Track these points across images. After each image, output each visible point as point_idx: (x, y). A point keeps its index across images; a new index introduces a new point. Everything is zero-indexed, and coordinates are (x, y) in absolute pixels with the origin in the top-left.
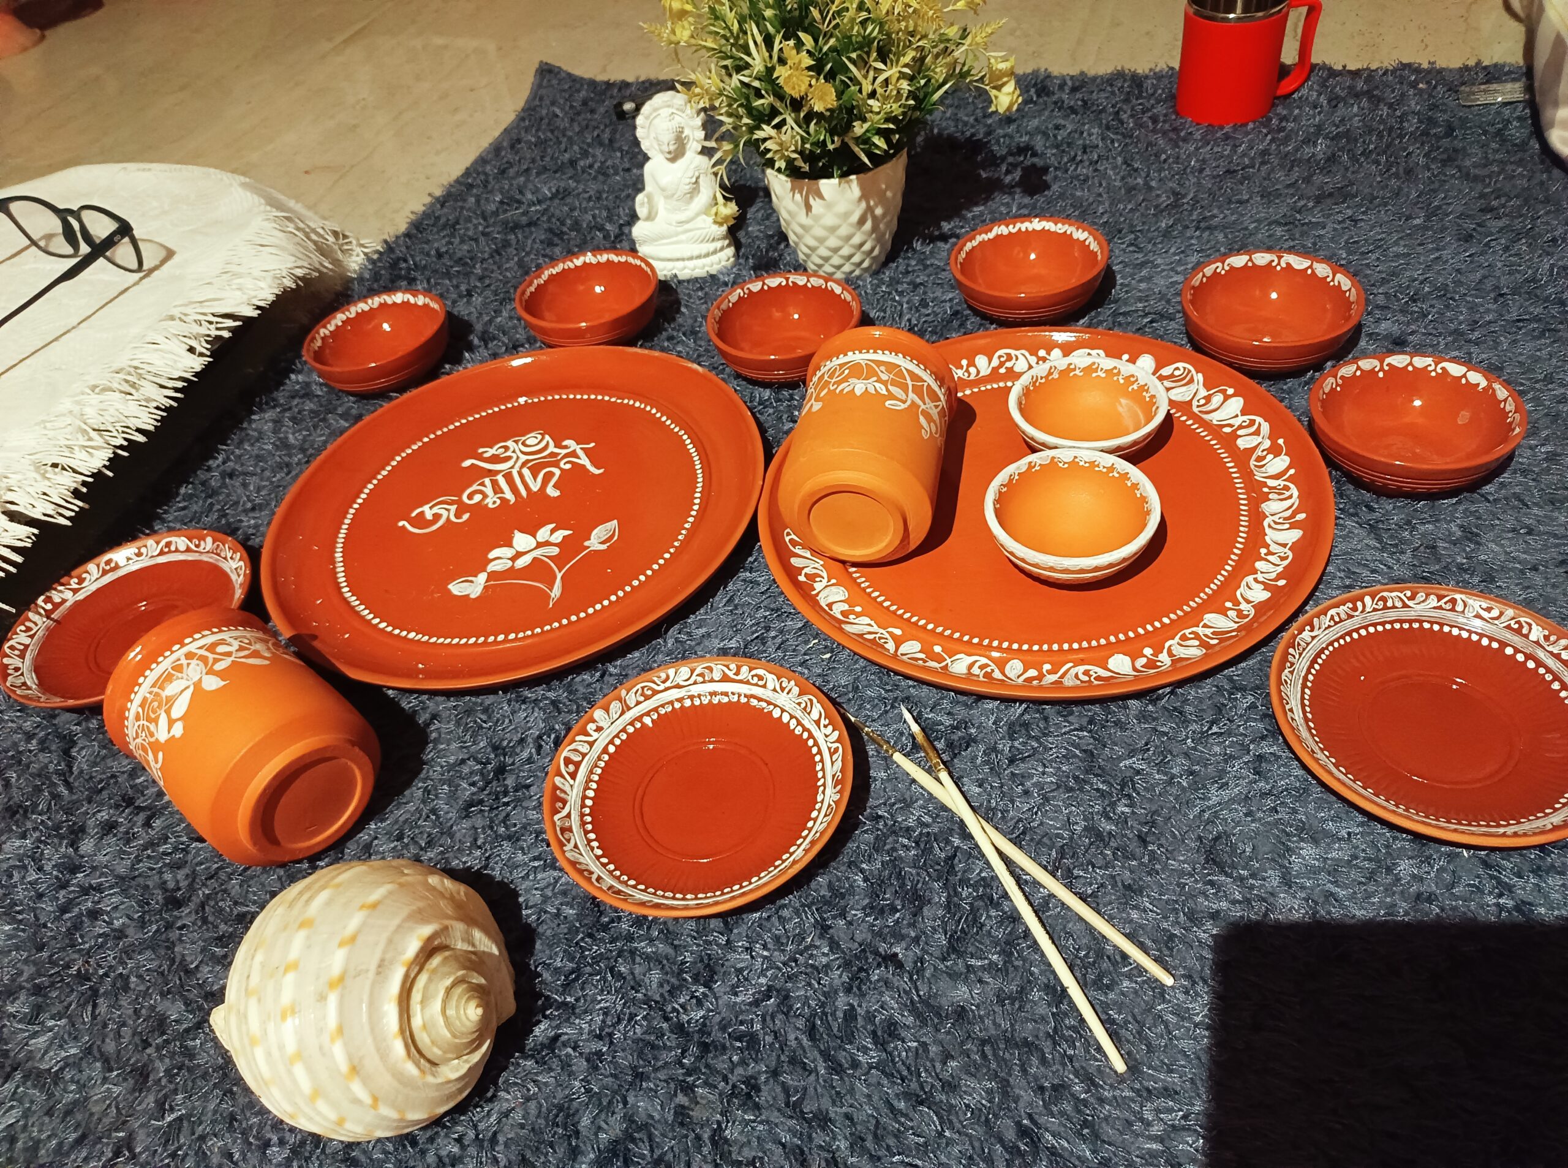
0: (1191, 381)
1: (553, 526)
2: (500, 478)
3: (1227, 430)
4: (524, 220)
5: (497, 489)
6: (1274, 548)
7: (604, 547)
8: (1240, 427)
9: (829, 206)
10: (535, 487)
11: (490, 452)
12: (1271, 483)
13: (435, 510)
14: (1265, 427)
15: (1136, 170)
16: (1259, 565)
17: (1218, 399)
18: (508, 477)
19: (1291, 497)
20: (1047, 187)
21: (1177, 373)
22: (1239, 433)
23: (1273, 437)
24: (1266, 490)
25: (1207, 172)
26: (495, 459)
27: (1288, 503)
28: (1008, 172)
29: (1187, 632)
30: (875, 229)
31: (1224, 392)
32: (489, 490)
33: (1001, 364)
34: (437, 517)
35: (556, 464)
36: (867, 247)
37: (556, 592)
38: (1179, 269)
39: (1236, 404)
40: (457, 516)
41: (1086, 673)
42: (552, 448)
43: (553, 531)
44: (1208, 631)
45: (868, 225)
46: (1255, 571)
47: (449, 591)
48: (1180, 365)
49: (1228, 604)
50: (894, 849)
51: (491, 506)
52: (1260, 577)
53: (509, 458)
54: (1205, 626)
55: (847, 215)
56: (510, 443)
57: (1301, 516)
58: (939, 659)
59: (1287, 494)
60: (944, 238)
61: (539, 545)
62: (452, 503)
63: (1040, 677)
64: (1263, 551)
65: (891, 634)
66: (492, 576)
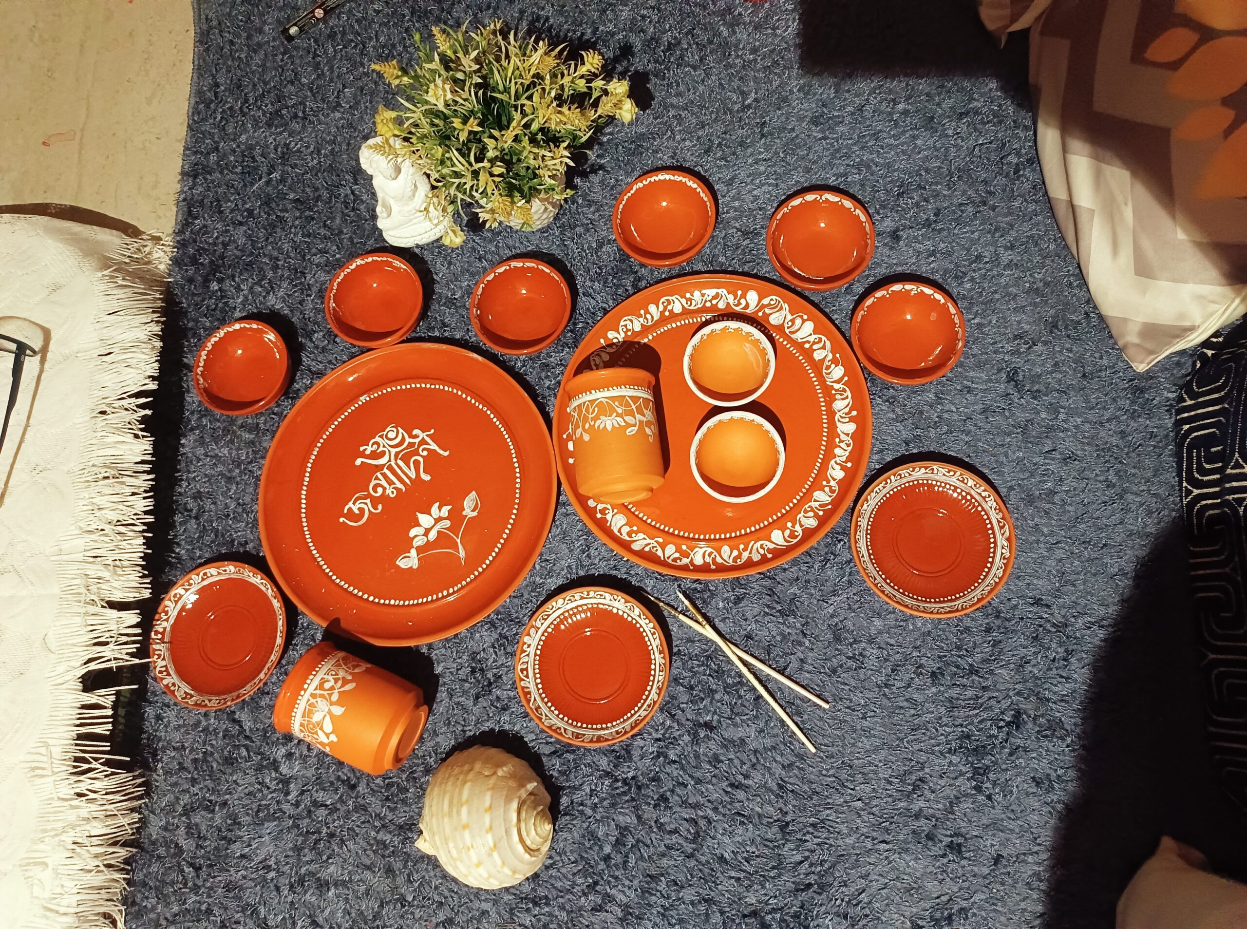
0: (781, 308)
1: (437, 504)
2: (385, 470)
3: (807, 346)
6: (843, 437)
7: (475, 514)
8: (814, 343)
10: (414, 477)
11: (368, 450)
12: (836, 386)
13: (358, 505)
14: (828, 344)
16: (837, 451)
17: (798, 321)
18: (390, 468)
19: (847, 397)
21: (772, 302)
22: (815, 347)
23: (833, 352)
24: (833, 392)
26: (375, 455)
27: (846, 402)
29: (806, 506)
31: (801, 317)
32: (384, 483)
33: (665, 308)
34: (361, 510)
35: (417, 453)
37: (462, 554)
39: (809, 326)
40: (374, 507)
41: (762, 547)
42: (408, 440)
43: (440, 508)
44: (817, 504)
46: (835, 456)
48: (774, 297)
49: (824, 483)
51: (392, 496)
52: (838, 460)
54: (815, 501)
56: (377, 439)
57: (854, 413)
58: (687, 555)
59: (845, 395)
61: (437, 521)
62: (365, 498)
63: (739, 556)
64: (837, 440)
65: (658, 543)
66: (419, 550)
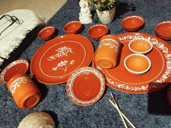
0: (156, 41)
1: (66, 60)
2: (60, 53)
3: (161, 49)
4: (66, 16)
5: (60, 55)
6: (168, 70)
7: (72, 64)
8: (163, 49)
9: (105, 15)
10: (64, 55)
11: (59, 49)
12: (168, 58)
13: (52, 57)
14: (167, 49)
15: (149, 7)
16: (166, 72)
17: (160, 44)
18: (61, 53)
20: (136, 10)
23: (169, 51)
24: (167, 60)
25: (160, 7)
26: (60, 50)
28: (130, 8)
30: (111, 17)
31: (161, 43)
32: (59, 55)
33: (128, 38)
34: (52, 58)
35: (67, 51)
36: (110, 20)
38: (155, 23)
39: (163, 45)
40: (54, 58)
41: (138, 89)
42: (67, 49)
45: (110, 17)
46: (165, 73)
47: (52, 69)
48: (154, 39)
50: (108, 115)
51: (59, 57)
52: (166, 74)
53: (61, 50)
55: (107, 16)
56: (62, 48)
58: (116, 85)
59: (170, 61)
60: (121, 18)
61: (64, 63)
62: (54, 56)
63: (131, 89)
64: (166, 70)
65: (110, 80)
66: (58, 67)
